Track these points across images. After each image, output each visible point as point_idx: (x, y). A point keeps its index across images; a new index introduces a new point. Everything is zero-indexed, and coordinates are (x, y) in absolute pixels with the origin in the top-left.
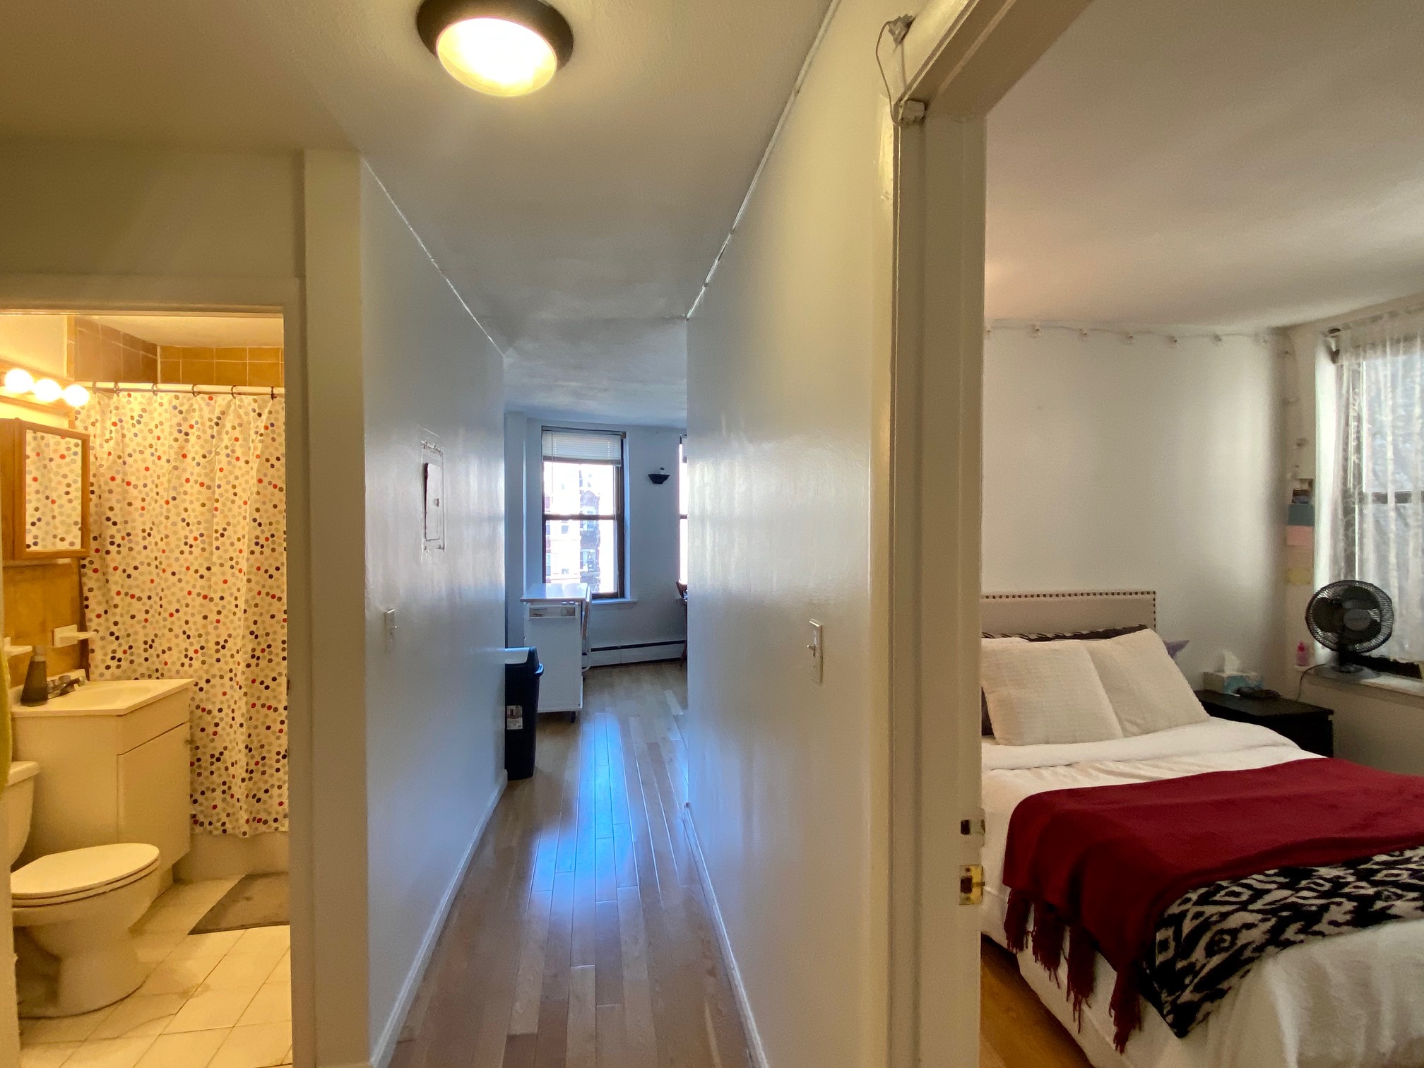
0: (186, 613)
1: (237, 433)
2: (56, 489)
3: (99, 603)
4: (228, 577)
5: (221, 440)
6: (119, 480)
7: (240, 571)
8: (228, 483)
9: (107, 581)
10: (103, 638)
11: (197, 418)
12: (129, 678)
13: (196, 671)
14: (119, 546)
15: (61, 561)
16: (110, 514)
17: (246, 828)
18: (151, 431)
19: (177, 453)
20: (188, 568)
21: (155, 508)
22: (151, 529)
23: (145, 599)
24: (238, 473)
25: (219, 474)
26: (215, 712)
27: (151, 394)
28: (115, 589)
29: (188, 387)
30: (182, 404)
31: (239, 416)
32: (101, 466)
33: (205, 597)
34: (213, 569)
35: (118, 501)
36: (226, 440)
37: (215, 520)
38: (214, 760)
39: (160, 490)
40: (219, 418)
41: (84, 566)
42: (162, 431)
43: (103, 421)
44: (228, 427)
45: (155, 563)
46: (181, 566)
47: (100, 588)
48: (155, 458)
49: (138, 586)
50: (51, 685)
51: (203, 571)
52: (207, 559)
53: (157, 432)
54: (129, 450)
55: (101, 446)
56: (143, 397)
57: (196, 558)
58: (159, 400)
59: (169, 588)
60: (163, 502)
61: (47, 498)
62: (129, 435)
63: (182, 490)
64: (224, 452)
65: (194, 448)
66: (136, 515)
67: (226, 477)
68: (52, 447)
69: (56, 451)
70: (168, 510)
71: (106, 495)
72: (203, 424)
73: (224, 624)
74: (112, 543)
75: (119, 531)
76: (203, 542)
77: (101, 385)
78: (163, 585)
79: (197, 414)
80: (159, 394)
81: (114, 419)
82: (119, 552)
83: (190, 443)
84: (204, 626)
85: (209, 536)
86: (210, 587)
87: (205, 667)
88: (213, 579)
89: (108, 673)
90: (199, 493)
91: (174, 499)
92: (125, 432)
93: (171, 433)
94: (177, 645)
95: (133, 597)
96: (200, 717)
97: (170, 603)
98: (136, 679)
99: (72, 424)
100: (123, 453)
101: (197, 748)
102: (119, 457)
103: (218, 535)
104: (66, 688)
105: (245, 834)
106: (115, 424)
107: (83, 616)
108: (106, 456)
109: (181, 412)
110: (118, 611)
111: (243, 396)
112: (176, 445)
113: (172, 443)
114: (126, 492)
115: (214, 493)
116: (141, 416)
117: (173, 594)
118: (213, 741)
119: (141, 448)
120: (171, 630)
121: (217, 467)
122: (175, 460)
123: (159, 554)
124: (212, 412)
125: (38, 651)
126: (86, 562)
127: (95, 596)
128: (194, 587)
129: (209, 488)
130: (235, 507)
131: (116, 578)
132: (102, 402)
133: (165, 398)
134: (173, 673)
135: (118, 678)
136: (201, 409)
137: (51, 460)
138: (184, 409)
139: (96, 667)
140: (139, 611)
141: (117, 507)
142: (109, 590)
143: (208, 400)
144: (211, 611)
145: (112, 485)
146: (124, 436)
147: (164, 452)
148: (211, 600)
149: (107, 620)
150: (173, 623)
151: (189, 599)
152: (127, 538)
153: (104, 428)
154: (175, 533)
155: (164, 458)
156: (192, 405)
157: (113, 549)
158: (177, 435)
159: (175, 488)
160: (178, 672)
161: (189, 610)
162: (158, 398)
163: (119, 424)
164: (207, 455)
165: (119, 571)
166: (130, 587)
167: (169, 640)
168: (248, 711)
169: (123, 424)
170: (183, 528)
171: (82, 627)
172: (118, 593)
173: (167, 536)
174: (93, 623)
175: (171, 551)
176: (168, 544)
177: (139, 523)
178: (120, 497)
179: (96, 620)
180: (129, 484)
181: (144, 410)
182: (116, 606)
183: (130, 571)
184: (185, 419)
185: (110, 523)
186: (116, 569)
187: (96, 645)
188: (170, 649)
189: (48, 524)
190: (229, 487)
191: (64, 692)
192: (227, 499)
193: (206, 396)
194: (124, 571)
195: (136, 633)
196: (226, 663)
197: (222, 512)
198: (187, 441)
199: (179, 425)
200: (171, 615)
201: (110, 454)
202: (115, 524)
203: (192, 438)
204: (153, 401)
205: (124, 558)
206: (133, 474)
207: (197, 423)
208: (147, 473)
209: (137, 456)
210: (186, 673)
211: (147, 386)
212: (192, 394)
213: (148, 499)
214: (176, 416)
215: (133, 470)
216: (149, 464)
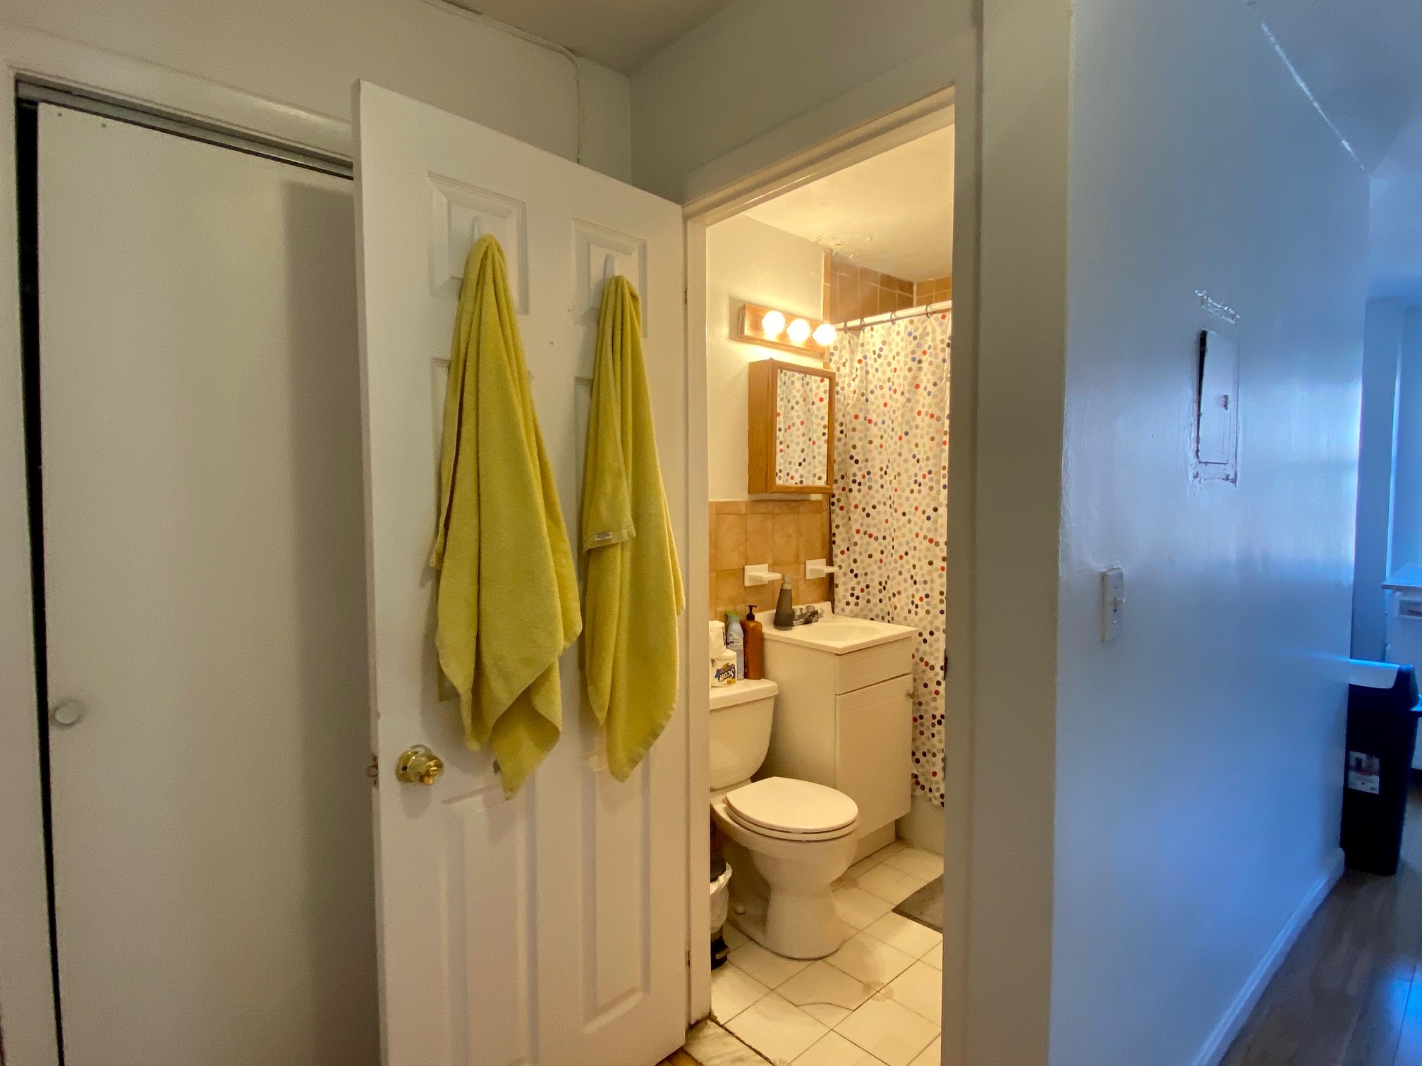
0: (913, 557)
2: (816, 431)
3: (843, 540)
6: (861, 418)
9: (850, 519)
10: (845, 574)
11: (930, 342)
12: (865, 617)
13: (921, 620)
14: (860, 484)
15: (815, 497)
16: (853, 452)
18: (889, 364)
19: (910, 384)
20: (916, 509)
21: (892, 444)
22: (887, 467)
23: (881, 539)
26: (937, 668)
27: (890, 324)
28: (855, 526)
29: (922, 309)
30: (916, 329)
32: (848, 405)
33: (931, 541)
34: (941, 510)
35: (860, 439)
37: (941, 455)
38: (935, 722)
39: (895, 425)
41: (833, 504)
42: (899, 362)
43: (852, 360)
45: (889, 502)
46: (911, 506)
47: (845, 525)
48: (892, 392)
49: (875, 526)
50: (798, 613)
51: (930, 512)
52: (935, 499)
53: (894, 364)
54: (871, 387)
55: (849, 385)
56: (883, 328)
57: (924, 498)
58: (897, 329)
59: (900, 528)
60: (896, 438)
61: (810, 440)
62: (872, 371)
63: (914, 424)
65: (927, 376)
66: (875, 453)
68: (814, 391)
69: (816, 395)
70: (901, 447)
71: (851, 434)
72: (935, 348)
74: (854, 481)
75: (860, 469)
76: (931, 480)
77: (851, 323)
78: (895, 526)
79: (929, 338)
80: (897, 322)
81: (859, 356)
82: (859, 491)
83: (923, 372)
84: (930, 573)
85: (937, 473)
86: (936, 530)
87: (929, 617)
88: (941, 521)
89: (848, 609)
90: (929, 426)
91: (907, 434)
92: (869, 368)
93: (906, 363)
94: (906, 590)
95: (871, 536)
96: (924, 671)
97: (900, 544)
98: (872, 619)
99: (826, 365)
100: (866, 390)
101: (920, 704)
102: (863, 395)
103: (946, 472)
104: (810, 618)
106: (860, 361)
107: (831, 550)
108: (851, 395)
109: (915, 338)
110: (857, 548)
112: (909, 375)
113: (907, 373)
114: (867, 430)
115: (943, 425)
116: (881, 349)
117: (904, 535)
118: (935, 699)
119: (881, 384)
120: (900, 573)
122: (909, 391)
123: (893, 493)
124: (945, 332)
125: (787, 579)
126: (834, 500)
127: (840, 534)
128: (921, 528)
129: (937, 419)
131: (857, 515)
132: (851, 341)
133: (901, 325)
134: (901, 619)
135: (856, 616)
136: (934, 331)
137: (813, 403)
138: (918, 334)
139: (839, 601)
140: (876, 550)
141: (859, 445)
142: (851, 528)
143: (941, 320)
144: (936, 556)
145: (856, 423)
146: (867, 372)
147: (899, 385)
148: (937, 544)
149: (849, 557)
150: (902, 566)
151: (916, 542)
152: (867, 476)
153: (852, 366)
154: (907, 470)
155: (899, 392)
156: (926, 328)
157: (855, 487)
158: (910, 364)
159: (908, 422)
161: (917, 553)
162: (895, 328)
163: (863, 361)
164: (938, 382)
165: (860, 509)
166: (869, 526)
167: (899, 584)
169: (868, 360)
170: (914, 466)
171: (830, 563)
172: (858, 532)
173: (899, 474)
174: (838, 559)
175: (903, 490)
176: (900, 482)
177: (877, 463)
178: (862, 436)
179: (841, 557)
180: (870, 421)
181: (884, 343)
182: (856, 544)
183: (869, 510)
184: (919, 345)
185: (853, 461)
186: (856, 507)
187: (839, 580)
188: (899, 593)
189: (810, 464)
191: (807, 622)
193: (940, 315)
194: (864, 510)
195: (873, 573)
198: (920, 369)
199: (913, 352)
200: (901, 557)
201: (855, 392)
202: (857, 462)
203: (925, 365)
204: (891, 331)
205: (864, 496)
206: (874, 411)
207: (930, 347)
208: (886, 409)
209: (877, 392)
210: (912, 620)
211: (887, 316)
212: (925, 316)
213: (885, 436)
214: (910, 343)
215: (874, 407)
216: (887, 400)
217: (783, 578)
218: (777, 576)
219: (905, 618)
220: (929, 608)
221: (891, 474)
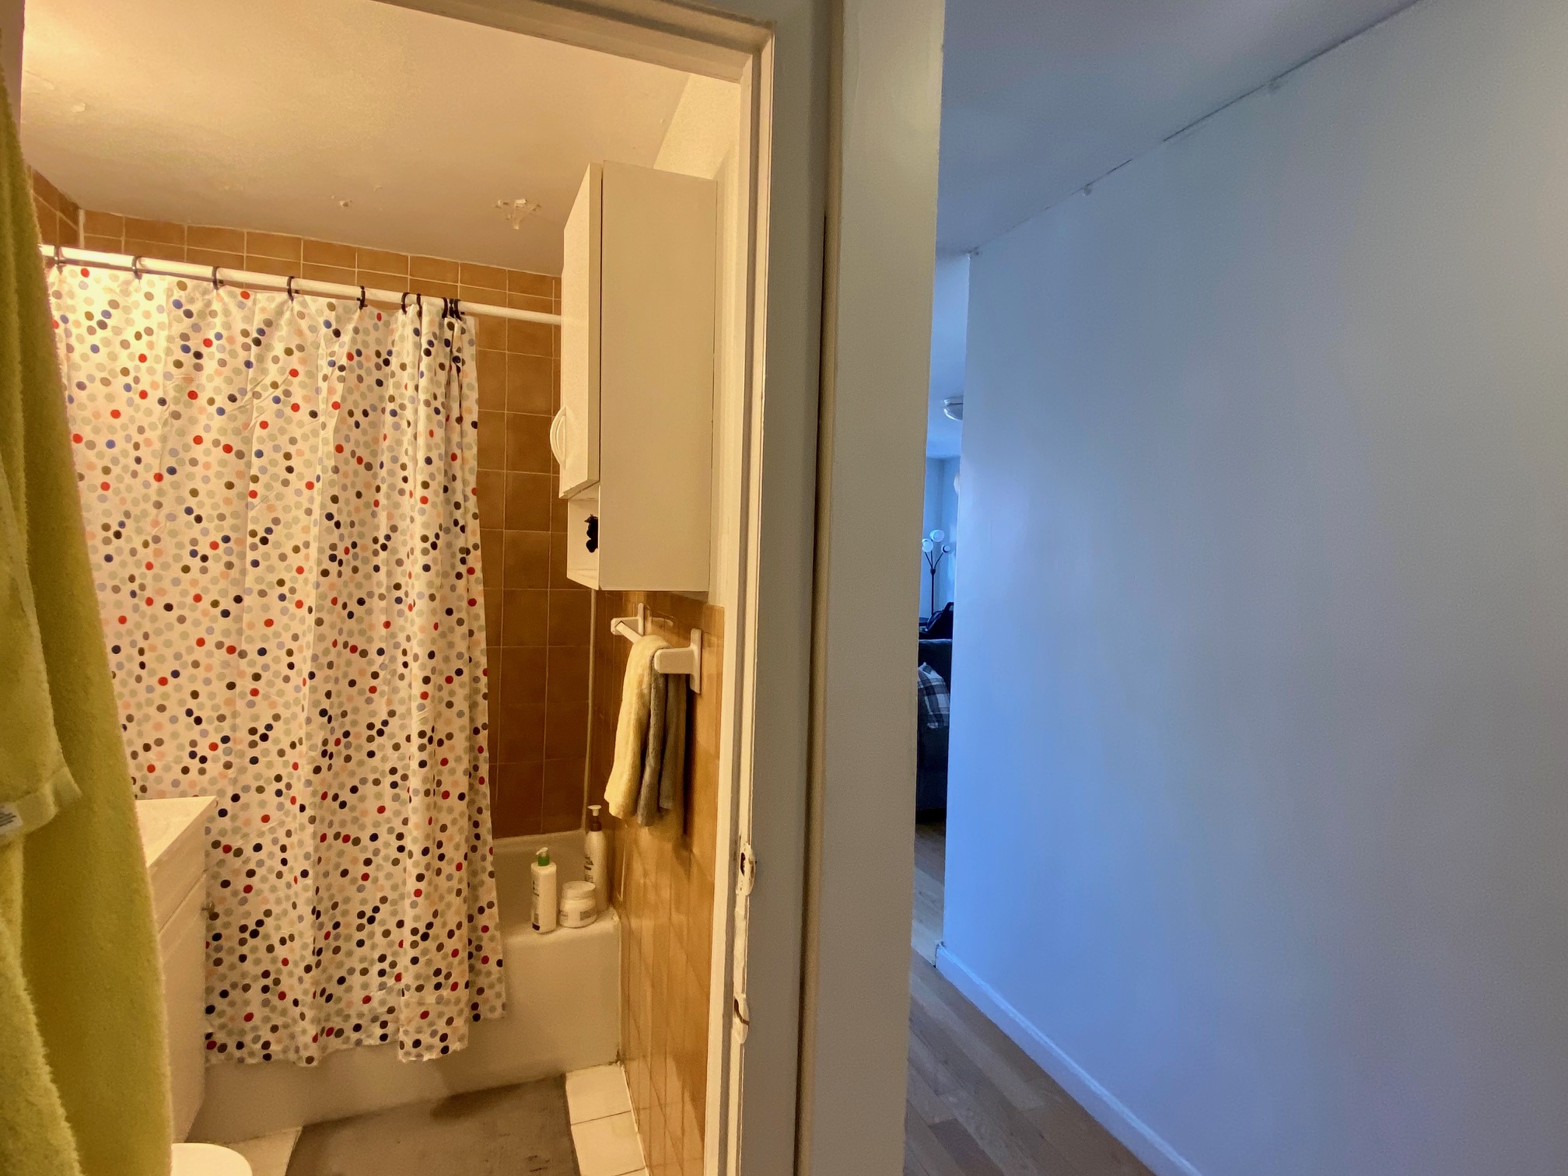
0: (192, 679)
1: (294, 362)
4: (274, 614)
5: (264, 372)
7: (299, 604)
8: (277, 448)
11: (219, 329)
13: (213, 781)
17: (313, 1050)
18: (126, 344)
19: (178, 389)
20: (198, 598)
22: (122, 525)
24: (297, 433)
25: (258, 431)
26: (248, 851)
27: (130, 275)
29: (206, 271)
30: (192, 301)
31: (300, 333)
33: (231, 650)
34: (247, 600)
36: (273, 373)
37: (251, 514)
38: (247, 935)
39: (143, 453)
40: (261, 332)
42: (151, 346)
44: (278, 349)
46: (184, 593)
48: (135, 395)
51: (226, 603)
52: (235, 582)
53: (140, 347)
56: (113, 279)
58: (146, 289)
62: (81, 348)
63: (187, 457)
64: (271, 393)
65: (212, 382)
66: (92, 497)
67: (272, 437)
70: (160, 492)
72: (231, 340)
73: (267, 697)
76: (229, 552)
78: (148, 627)
79: (219, 320)
80: (145, 276)
83: (205, 373)
84: (229, 702)
85: (241, 542)
86: (240, 632)
87: (231, 772)
88: (246, 617)
90: (221, 463)
91: (172, 471)
93: (169, 352)
94: (175, 735)
103: (257, 540)
105: (310, 1060)
109: (189, 314)
111: (308, 298)
112: (177, 374)
113: (170, 369)
115: (249, 465)
116: (106, 314)
117: (168, 644)
118: (244, 901)
119: (105, 375)
120: (162, 708)
121: (256, 419)
122: (177, 401)
123: (138, 571)
124: (249, 319)
128: (210, 631)
129: (240, 455)
130: (289, 491)
133: (160, 286)
136: (227, 313)
138: (194, 308)
143: (240, 298)
144: (242, 674)
147: (154, 385)
148: (243, 655)
150: (165, 696)
151: (199, 654)
154: (173, 534)
155: (153, 396)
156: (209, 304)
158: (177, 355)
159: (174, 453)
161: (200, 672)
162: (142, 285)
163: (61, 325)
164: (238, 396)
167: (158, 727)
168: (316, 849)
169: (72, 326)
170: (188, 525)
173: (157, 540)
175: (166, 566)
176: (157, 553)
180: (78, 439)
181: (114, 304)
184: (196, 328)
188: (159, 742)
190: (280, 456)
192: (274, 477)
193: (238, 291)
196: (270, 765)
197: (265, 499)
198: (198, 368)
199: (184, 337)
200: (163, 681)
203: (209, 364)
204: (131, 289)
206: (86, 421)
207: (219, 336)
208: (117, 422)
209: (95, 387)
210: (193, 784)
211: (126, 260)
212: (212, 284)
213: (116, 470)
214: (180, 321)
215: (87, 413)
216: (119, 407)
219: (176, 783)
220: (228, 759)
221: (133, 538)
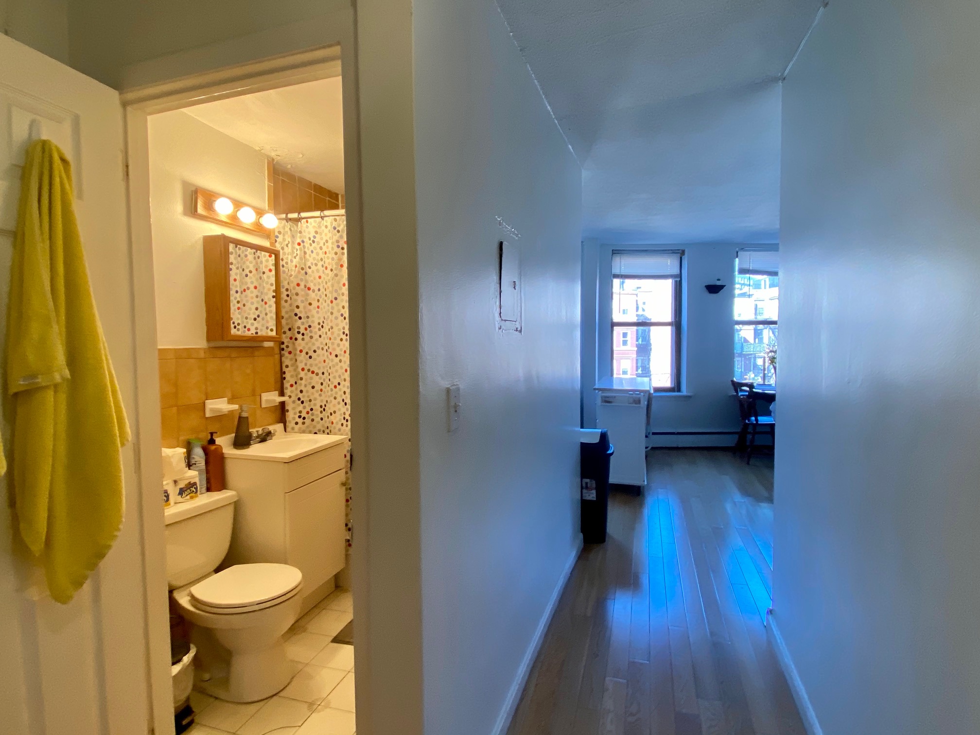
0: (345, 387)
2: (267, 294)
3: (292, 376)
6: (302, 286)
9: (296, 360)
10: (294, 402)
12: (310, 432)
14: (303, 334)
15: (267, 344)
16: (297, 311)
18: (321, 248)
19: (336, 264)
21: (325, 306)
22: (323, 322)
23: (320, 374)
27: (320, 219)
28: (301, 366)
30: (339, 226)
32: (291, 275)
35: (302, 302)
39: (327, 292)
41: (283, 349)
42: (328, 247)
43: (293, 243)
45: (326, 347)
46: (341, 350)
47: (292, 365)
48: (324, 268)
49: (316, 365)
50: (255, 435)
53: (325, 249)
54: (309, 264)
55: (292, 261)
56: (315, 222)
58: (325, 224)
59: (334, 366)
60: (329, 302)
61: (262, 300)
62: (308, 252)
63: (341, 292)
66: (314, 312)
68: (264, 263)
69: (266, 266)
70: (332, 308)
71: (295, 297)
74: (299, 332)
75: (303, 324)
77: (291, 216)
78: (331, 364)
80: (324, 219)
81: (299, 240)
82: (303, 339)
83: (346, 255)
89: (297, 427)
91: (336, 299)
92: (306, 250)
93: (332, 248)
94: (339, 409)
95: (313, 372)
97: (335, 377)
98: (316, 433)
99: (272, 244)
100: (305, 265)
104: (265, 437)
106: (299, 244)
107: (282, 384)
108: (294, 268)
109: (339, 231)
110: (303, 382)
112: (336, 258)
113: (334, 256)
114: (307, 295)
116: (315, 237)
117: (337, 372)
119: (316, 262)
120: (335, 398)
122: (336, 269)
123: (328, 341)
125: (245, 408)
126: (284, 346)
127: (290, 372)
131: (302, 357)
132: (292, 229)
133: (328, 221)
134: (336, 430)
135: (304, 432)
137: (264, 273)
138: (340, 228)
139: (290, 422)
140: (317, 382)
141: (301, 305)
142: (297, 367)
145: (298, 289)
146: (305, 253)
147: (329, 264)
150: (336, 393)
151: (346, 376)
152: (309, 329)
153: (293, 248)
154: (337, 325)
155: (329, 269)
157: (300, 336)
158: (336, 249)
159: (337, 291)
160: (340, 430)
161: (346, 384)
162: (324, 223)
163: (302, 244)
165: (304, 353)
166: (311, 365)
167: (334, 406)
169: (305, 244)
170: (342, 322)
171: (282, 394)
172: (303, 369)
173: (332, 328)
174: (288, 391)
175: (335, 339)
176: (332, 333)
177: (315, 320)
178: (304, 299)
179: (290, 388)
180: (309, 289)
181: (316, 232)
182: (301, 379)
183: (311, 353)
184: (341, 237)
185: (297, 318)
186: (301, 351)
187: (289, 407)
188: (335, 412)
189: (263, 319)
191: (263, 440)
194: (307, 353)
195: (315, 399)
198: (343, 253)
199: (338, 241)
200: (335, 387)
201: (296, 266)
202: (300, 318)
204: (321, 225)
205: (307, 344)
206: (312, 281)
208: (320, 281)
209: (313, 267)
210: (344, 431)
211: (317, 213)
213: (321, 300)
214: (335, 235)
215: (312, 278)
216: (321, 274)
217: (241, 407)
218: (235, 407)
221: (326, 327)
